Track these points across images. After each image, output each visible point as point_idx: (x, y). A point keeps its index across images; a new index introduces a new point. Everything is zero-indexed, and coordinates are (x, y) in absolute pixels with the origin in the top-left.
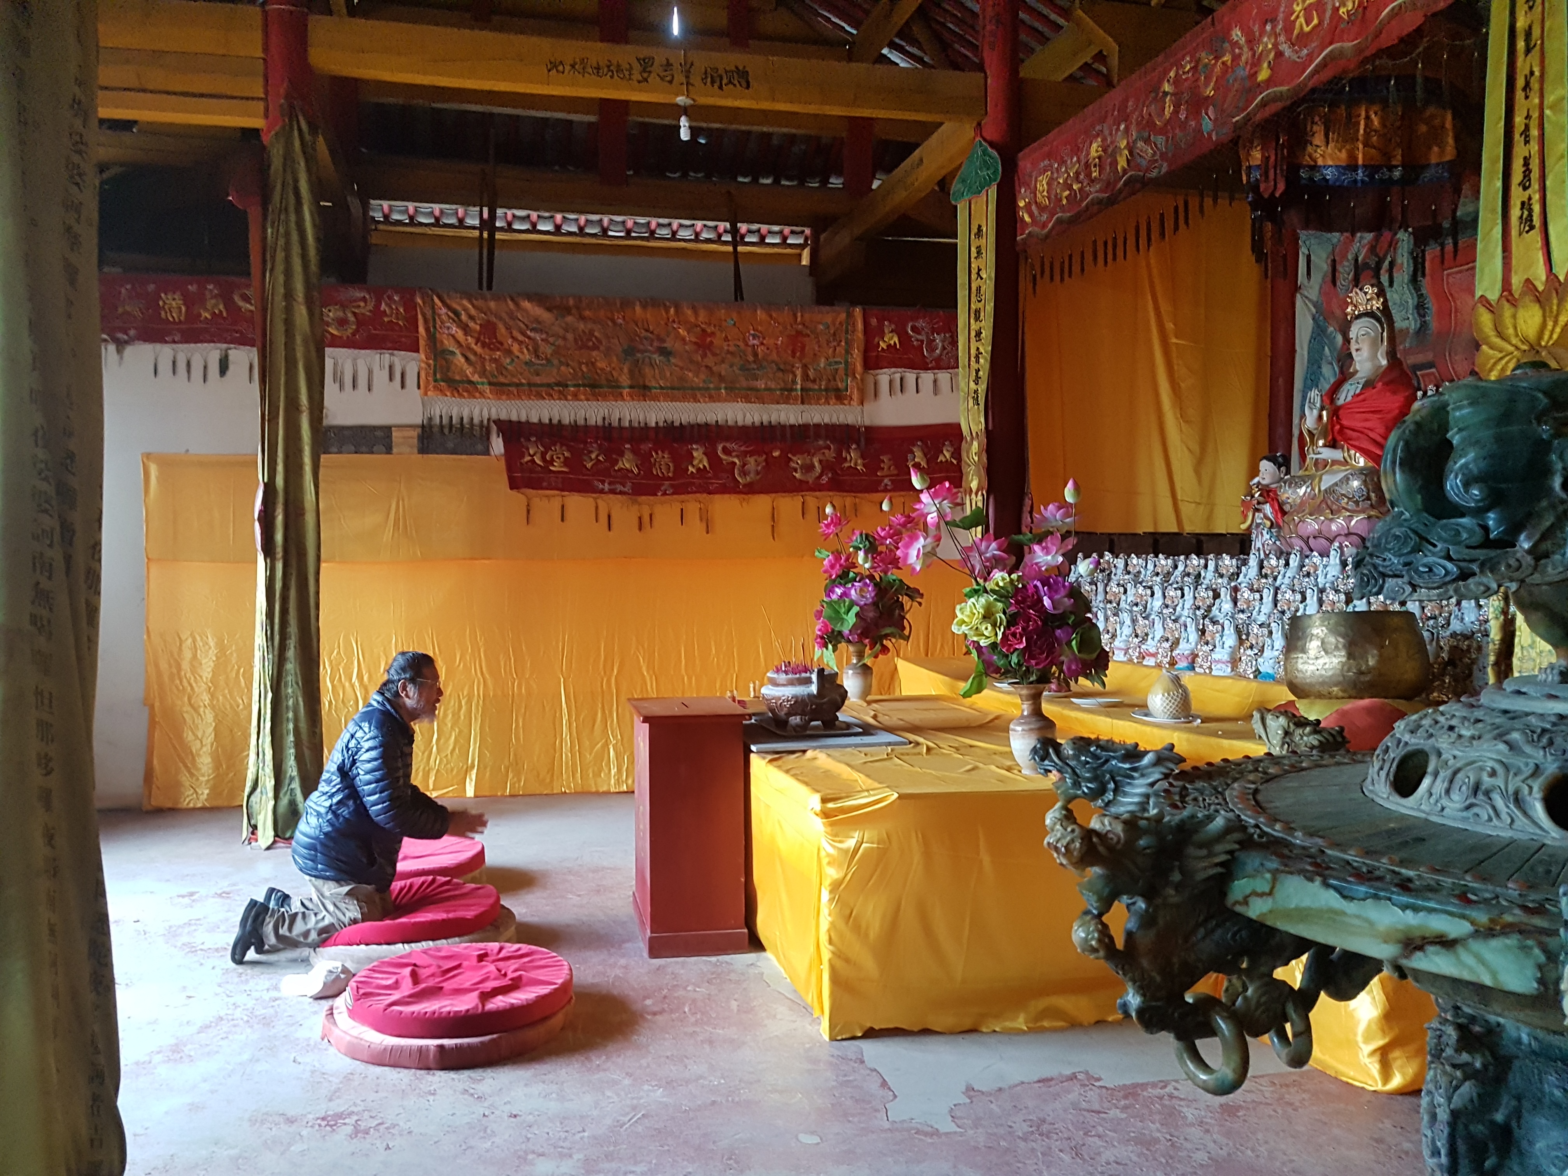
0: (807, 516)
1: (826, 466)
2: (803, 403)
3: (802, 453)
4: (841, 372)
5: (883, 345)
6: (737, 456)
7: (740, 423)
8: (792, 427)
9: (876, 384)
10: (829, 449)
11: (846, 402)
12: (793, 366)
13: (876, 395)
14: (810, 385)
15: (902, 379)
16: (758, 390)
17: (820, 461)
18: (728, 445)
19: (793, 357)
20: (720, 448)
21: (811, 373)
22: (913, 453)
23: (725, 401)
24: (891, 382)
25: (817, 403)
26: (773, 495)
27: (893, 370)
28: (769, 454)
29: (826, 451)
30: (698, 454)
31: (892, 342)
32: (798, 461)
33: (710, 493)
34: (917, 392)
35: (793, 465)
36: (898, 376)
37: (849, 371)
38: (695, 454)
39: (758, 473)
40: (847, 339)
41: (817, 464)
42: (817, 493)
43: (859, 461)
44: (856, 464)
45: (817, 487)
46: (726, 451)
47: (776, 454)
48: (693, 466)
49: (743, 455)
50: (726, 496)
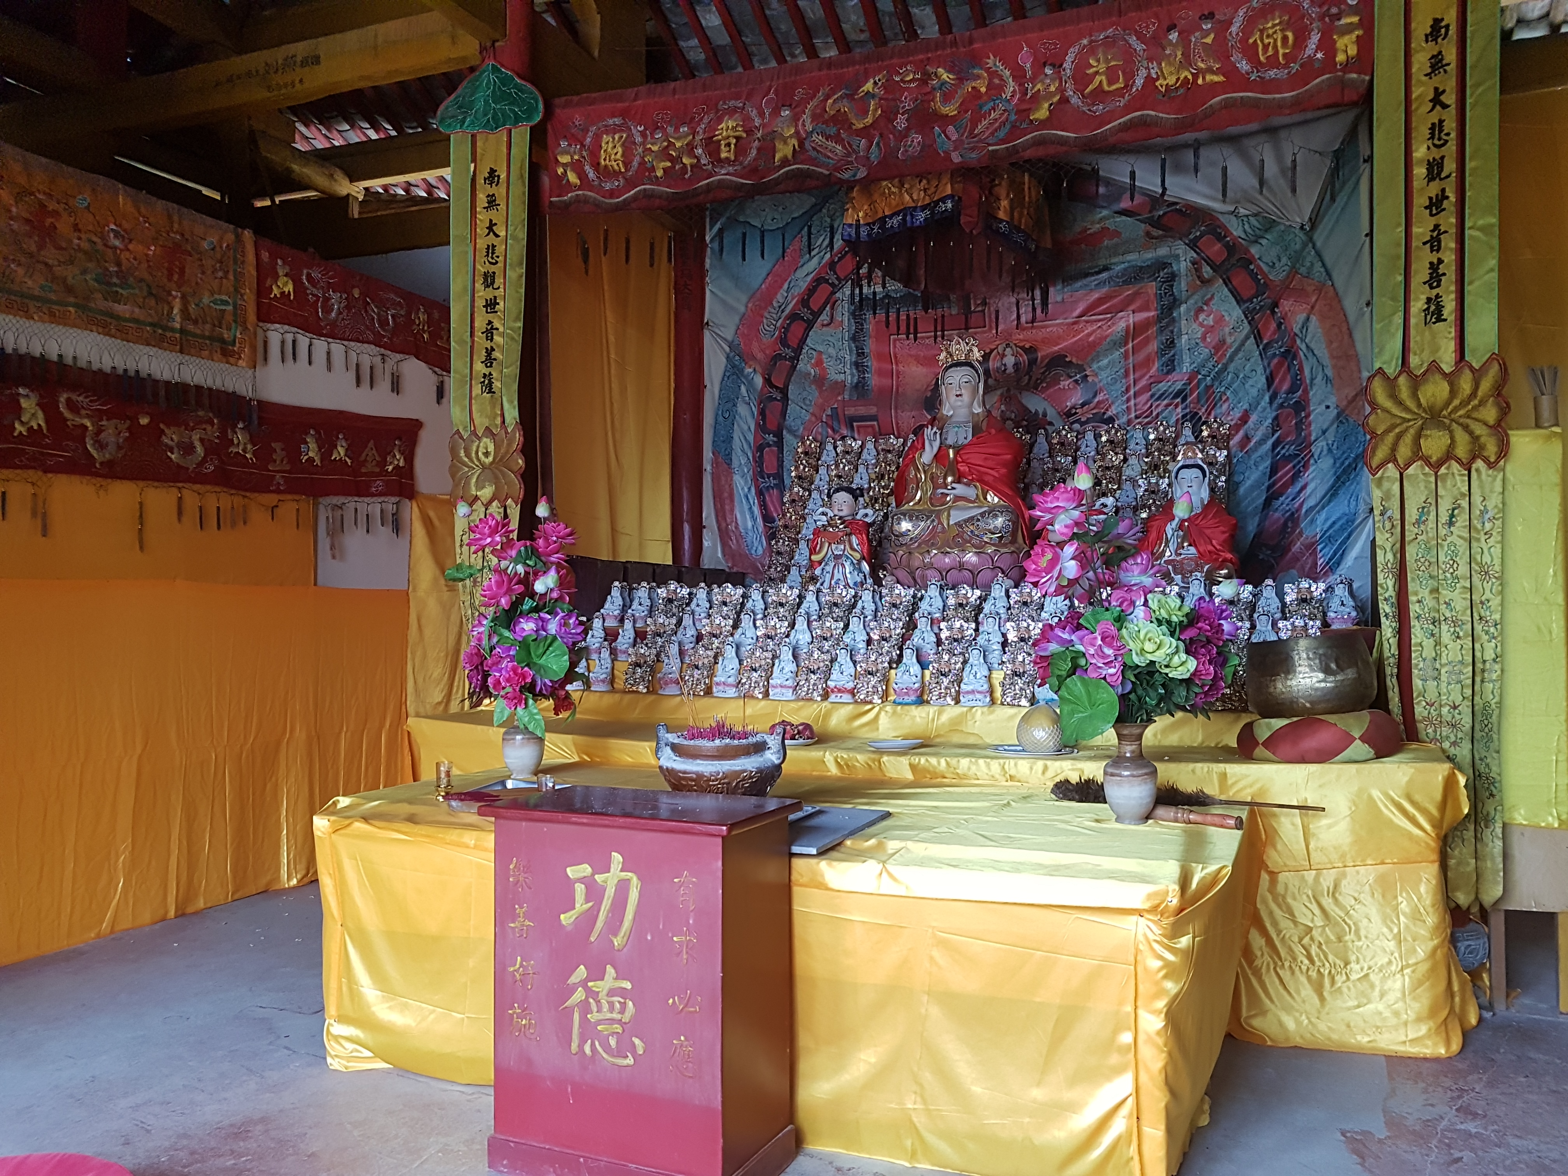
0: (184, 519)
1: (211, 450)
2: (181, 352)
3: (178, 425)
4: (229, 318)
5: (276, 291)
6: (88, 416)
7: (95, 367)
8: (168, 383)
9: (266, 343)
10: (213, 424)
11: (232, 360)
12: (169, 294)
13: (266, 359)
14: (191, 327)
15: (294, 342)
16: (118, 318)
17: (202, 440)
18: (74, 397)
19: (170, 279)
20: (62, 399)
21: (192, 307)
22: (306, 443)
23: (74, 326)
24: (283, 342)
25: (200, 356)
26: (141, 484)
27: (286, 327)
28: (134, 419)
29: (209, 428)
30: (29, 403)
31: (286, 290)
32: (172, 436)
33: (45, 472)
34: (310, 363)
35: (166, 440)
36: (289, 338)
37: (239, 318)
38: (24, 403)
39: (119, 447)
40: (235, 271)
41: (197, 444)
42: (197, 487)
43: (249, 447)
44: (244, 450)
45: (198, 478)
46: (72, 406)
47: (144, 421)
48: (22, 423)
49: (97, 416)
50: (75, 479)
